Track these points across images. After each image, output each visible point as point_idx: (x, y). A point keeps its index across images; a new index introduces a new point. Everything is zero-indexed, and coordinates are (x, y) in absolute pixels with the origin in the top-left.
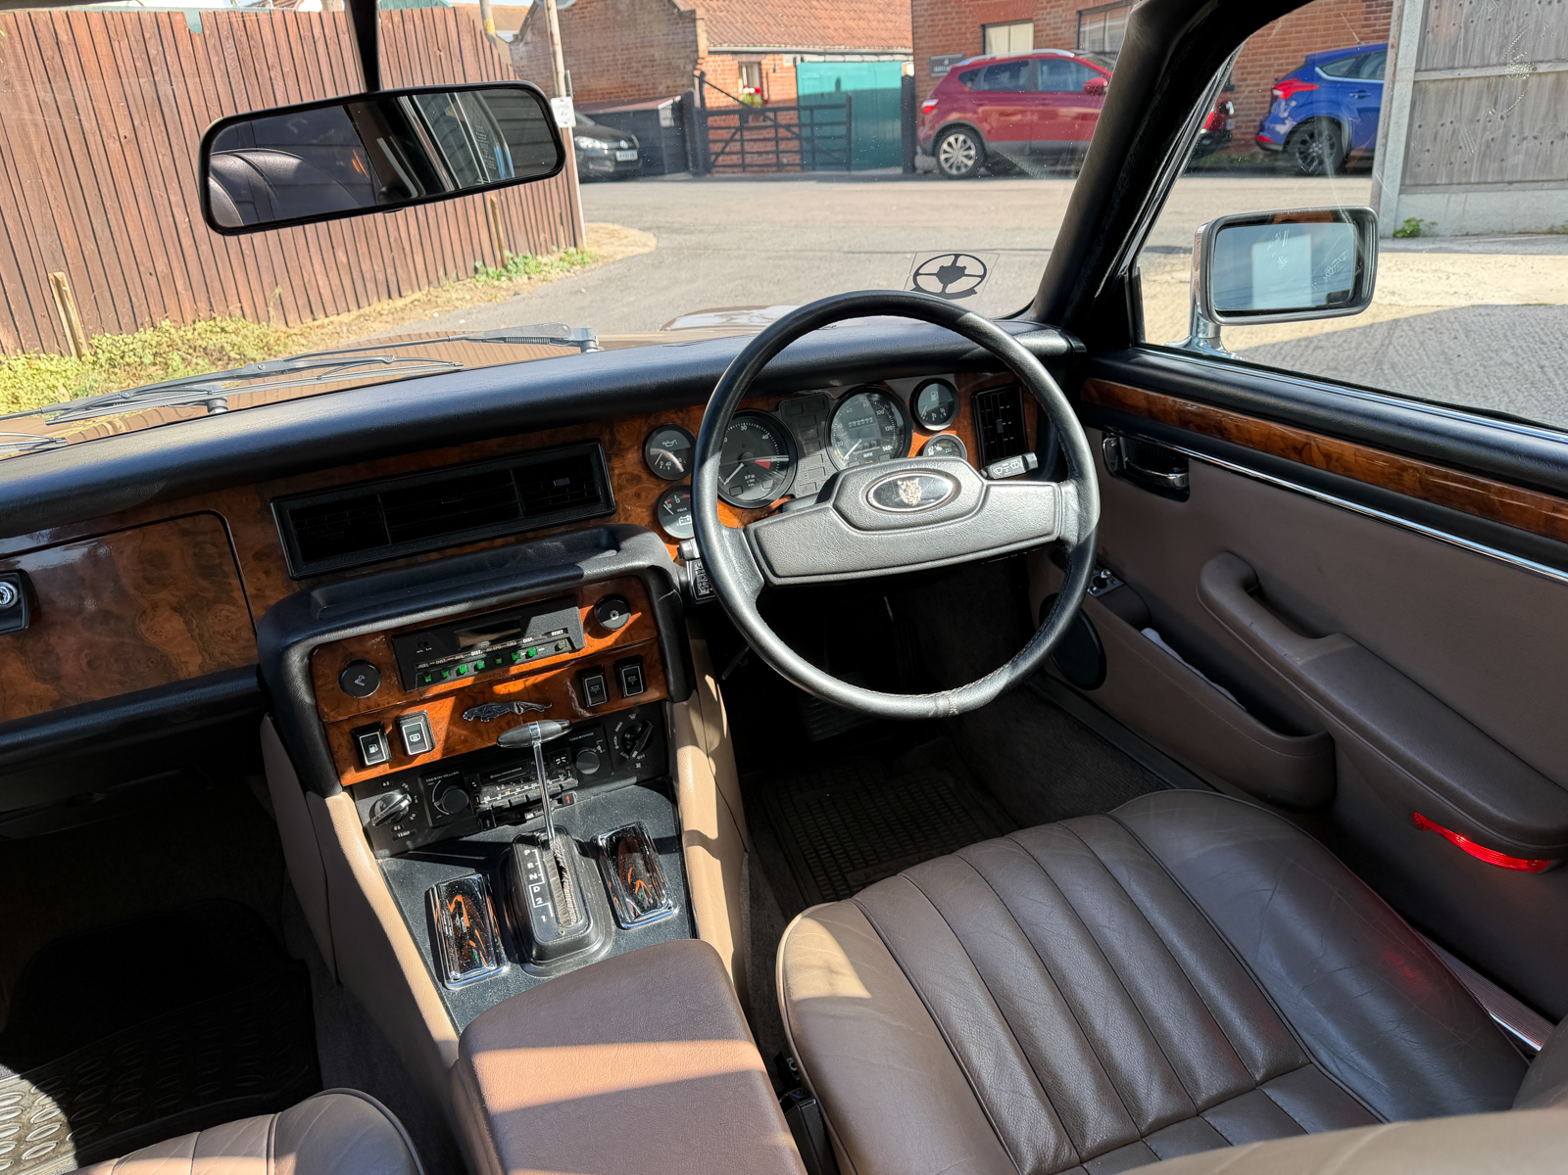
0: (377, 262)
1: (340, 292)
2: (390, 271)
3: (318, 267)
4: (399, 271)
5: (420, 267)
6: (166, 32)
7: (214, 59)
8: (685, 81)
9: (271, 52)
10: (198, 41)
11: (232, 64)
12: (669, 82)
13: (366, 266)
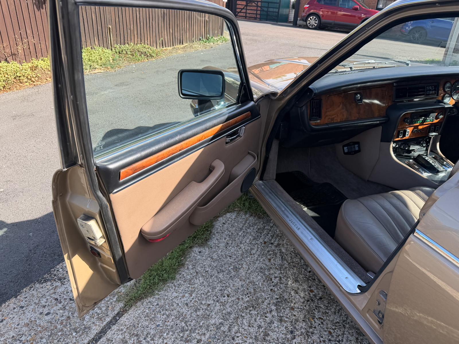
0: (179, 33)
1: (170, 41)
2: (181, 36)
3: (166, 33)
4: (183, 37)
5: (188, 36)
13: (176, 34)
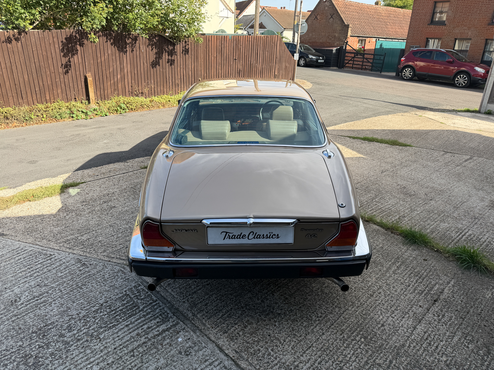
6: (225, 39)
7: (232, 44)
8: (342, 43)
9: (242, 43)
10: (230, 40)
11: (235, 45)
12: (338, 43)
